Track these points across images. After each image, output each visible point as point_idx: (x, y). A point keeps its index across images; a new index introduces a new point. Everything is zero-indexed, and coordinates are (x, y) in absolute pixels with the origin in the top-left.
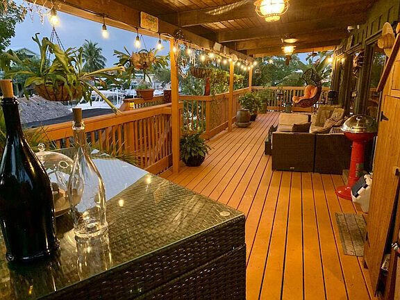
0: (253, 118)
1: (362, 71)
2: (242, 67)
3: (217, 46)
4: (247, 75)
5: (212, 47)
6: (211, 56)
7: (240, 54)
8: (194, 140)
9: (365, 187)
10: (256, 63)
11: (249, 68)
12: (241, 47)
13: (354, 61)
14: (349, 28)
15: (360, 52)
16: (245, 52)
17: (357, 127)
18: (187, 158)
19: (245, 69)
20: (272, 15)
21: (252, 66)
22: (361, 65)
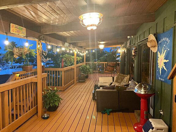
0: (87, 77)
1: (137, 57)
2: (80, 54)
3: (67, 44)
4: (83, 57)
5: (63, 44)
6: (63, 49)
7: (79, 48)
8: (52, 96)
9: (152, 129)
10: (87, 52)
11: (84, 54)
12: (79, 45)
13: (133, 52)
14: (128, 37)
15: (135, 48)
16: (81, 47)
17: (143, 90)
18: (47, 107)
19: (82, 55)
20: (91, 25)
21: (85, 53)
22: (136, 54)
